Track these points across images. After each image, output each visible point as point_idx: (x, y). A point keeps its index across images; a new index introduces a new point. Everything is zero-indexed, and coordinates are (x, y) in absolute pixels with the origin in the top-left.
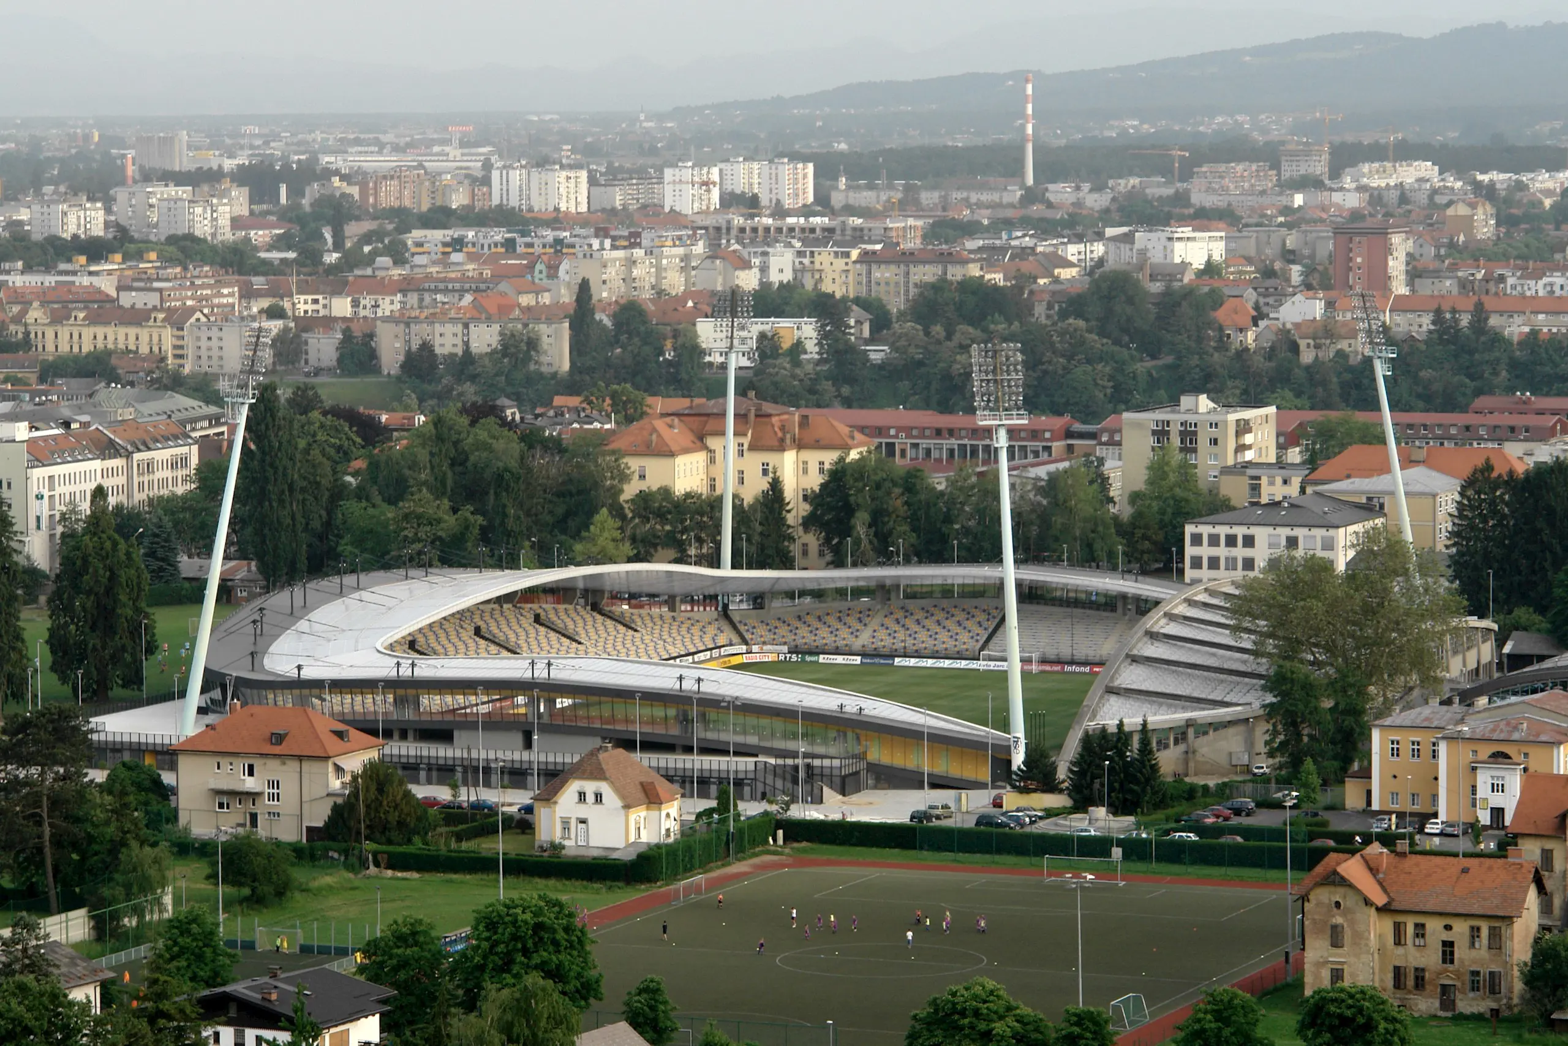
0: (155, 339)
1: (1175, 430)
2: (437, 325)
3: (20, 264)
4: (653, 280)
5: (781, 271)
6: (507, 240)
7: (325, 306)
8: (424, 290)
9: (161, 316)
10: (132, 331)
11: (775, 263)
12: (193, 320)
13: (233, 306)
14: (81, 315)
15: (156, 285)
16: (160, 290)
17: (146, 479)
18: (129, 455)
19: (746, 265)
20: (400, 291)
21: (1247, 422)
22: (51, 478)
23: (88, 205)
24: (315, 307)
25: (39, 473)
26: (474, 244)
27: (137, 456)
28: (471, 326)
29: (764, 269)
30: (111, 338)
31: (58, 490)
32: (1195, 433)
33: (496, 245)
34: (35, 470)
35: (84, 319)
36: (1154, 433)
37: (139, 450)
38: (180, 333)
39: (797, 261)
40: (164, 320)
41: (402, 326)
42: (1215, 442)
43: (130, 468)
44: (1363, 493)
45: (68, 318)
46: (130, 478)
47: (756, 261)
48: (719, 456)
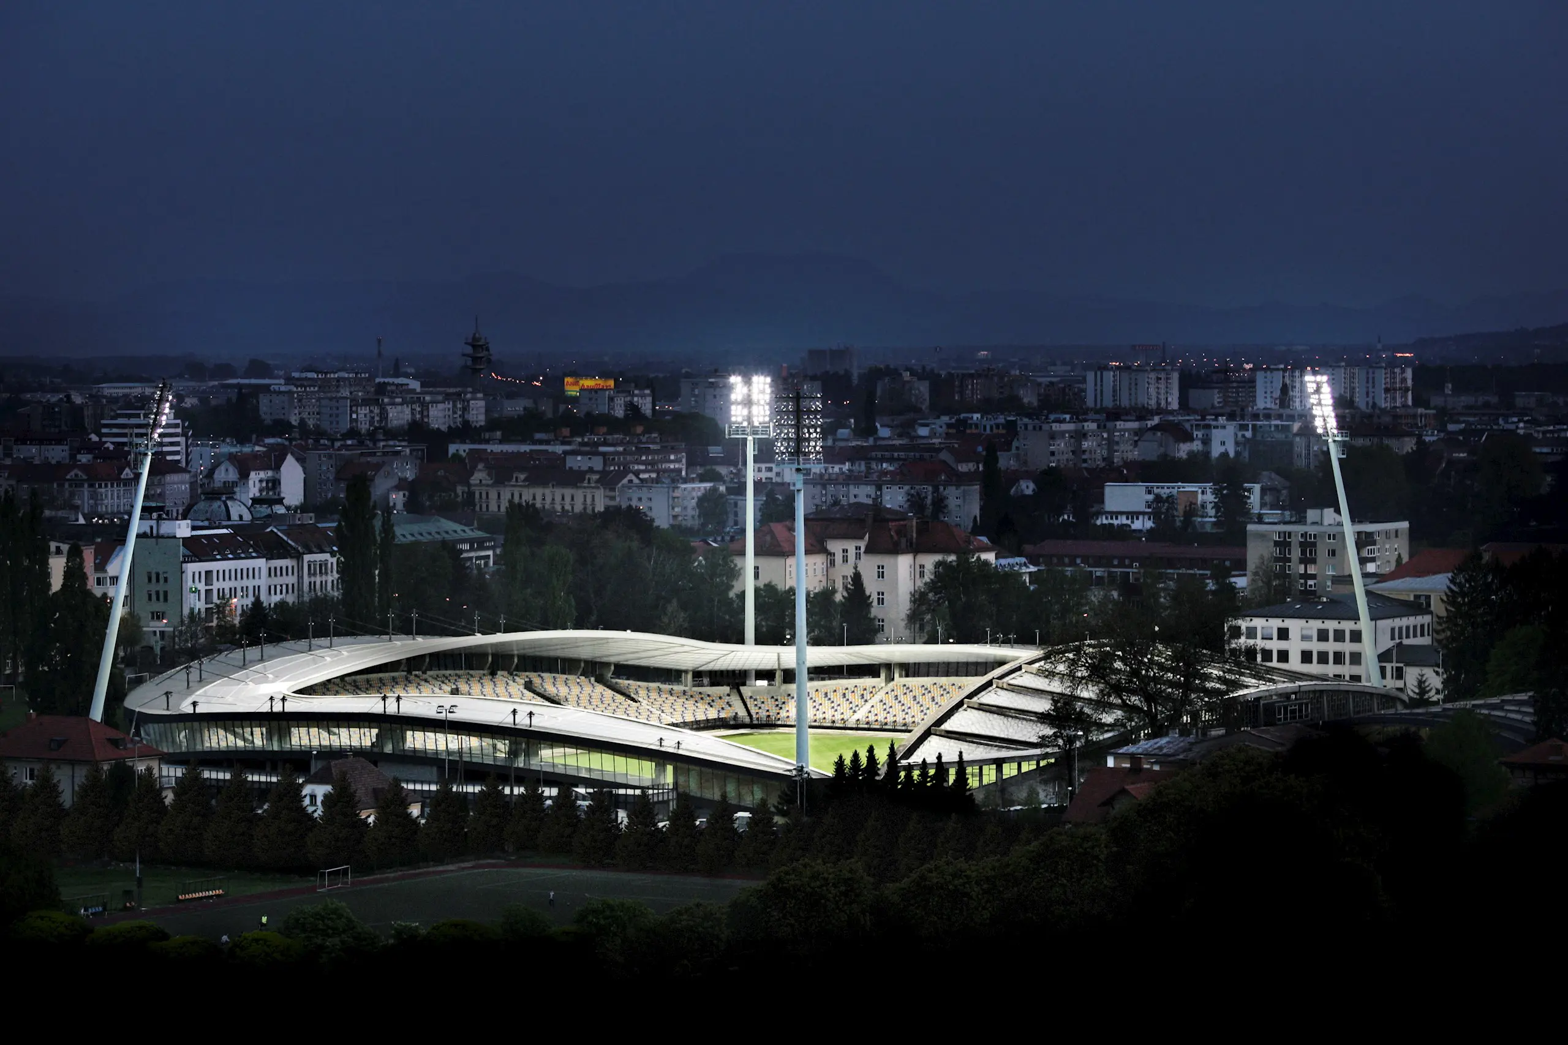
0: (589, 501)
1: (1296, 540)
2: (851, 487)
3: (499, 434)
4: (1105, 453)
5: (1223, 443)
6: (1008, 422)
7: (778, 474)
8: (872, 459)
9: (595, 477)
10: (568, 492)
11: (1217, 435)
12: (625, 481)
13: (680, 470)
14: (522, 477)
15: (602, 449)
16: (604, 454)
17: (318, 579)
18: (299, 557)
19: (1189, 438)
20: (848, 460)
21: (1369, 535)
22: (208, 573)
23: (636, 392)
24: (769, 475)
25: (192, 568)
26: (976, 426)
27: (307, 558)
28: (884, 488)
29: (1207, 441)
30: (548, 500)
31: (216, 586)
32: (1314, 544)
33: (998, 426)
34: (189, 565)
35: (524, 481)
36: (1276, 544)
37: (311, 552)
38: (612, 494)
39: (1240, 434)
40: (597, 481)
41: (819, 487)
42: (1333, 553)
43: (300, 569)
44: (1412, 591)
45: (510, 479)
46: (300, 578)
47: (1199, 434)
48: (839, 558)
